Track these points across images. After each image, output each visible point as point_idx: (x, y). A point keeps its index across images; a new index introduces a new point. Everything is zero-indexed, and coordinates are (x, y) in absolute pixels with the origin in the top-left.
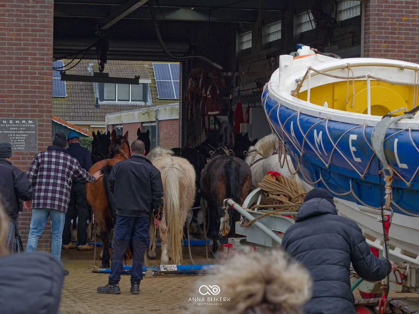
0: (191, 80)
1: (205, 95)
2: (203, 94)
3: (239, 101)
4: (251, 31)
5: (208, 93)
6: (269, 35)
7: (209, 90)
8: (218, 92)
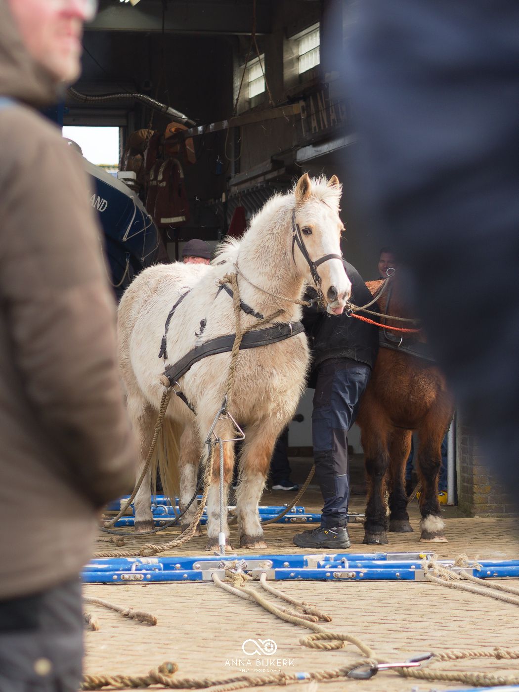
0: (128, 155)
1: (154, 183)
2: (152, 180)
3: (239, 205)
4: (262, 56)
5: (160, 177)
6: (298, 58)
7: (162, 170)
8: (182, 176)
